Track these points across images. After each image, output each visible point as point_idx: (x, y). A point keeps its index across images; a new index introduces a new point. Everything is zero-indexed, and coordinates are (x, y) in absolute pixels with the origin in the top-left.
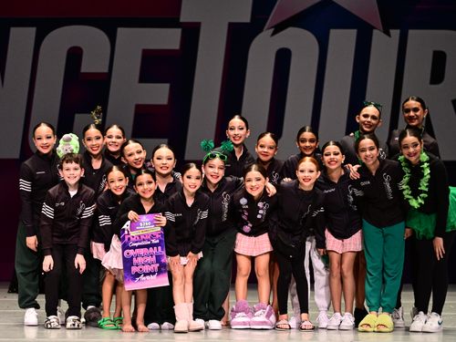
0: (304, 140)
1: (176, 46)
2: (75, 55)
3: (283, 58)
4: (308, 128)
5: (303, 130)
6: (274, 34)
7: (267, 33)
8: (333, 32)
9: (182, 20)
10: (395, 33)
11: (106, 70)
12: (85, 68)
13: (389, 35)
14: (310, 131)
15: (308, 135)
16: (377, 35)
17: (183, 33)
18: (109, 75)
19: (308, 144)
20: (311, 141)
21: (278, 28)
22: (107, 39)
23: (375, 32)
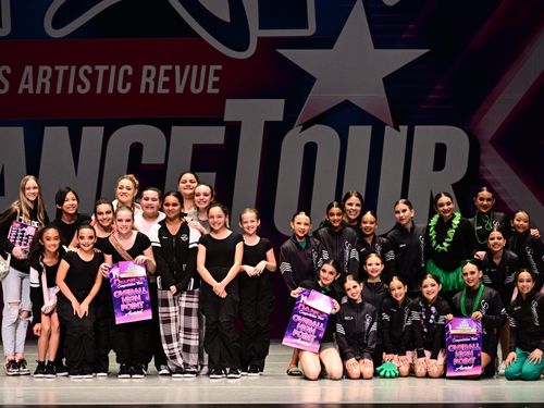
0: (333, 215)
1: (221, 141)
2: (136, 150)
3: (310, 151)
4: (335, 203)
5: (331, 206)
6: (302, 130)
7: (296, 129)
8: (352, 128)
9: (225, 119)
10: (404, 129)
11: (163, 162)
12: (146, 160)
13: (398, 130)
14: (337, 206)
15: (335, 210)
16: (389, 130)
17: (226, 130)
18: (165, 166)
19: (336, 217)
20: (339, 214)
21: (306, 126)
22: (164, 136)
23: (387, 128)
